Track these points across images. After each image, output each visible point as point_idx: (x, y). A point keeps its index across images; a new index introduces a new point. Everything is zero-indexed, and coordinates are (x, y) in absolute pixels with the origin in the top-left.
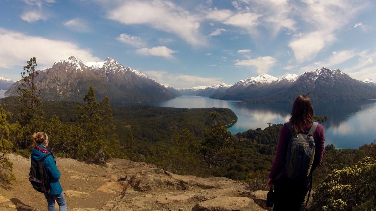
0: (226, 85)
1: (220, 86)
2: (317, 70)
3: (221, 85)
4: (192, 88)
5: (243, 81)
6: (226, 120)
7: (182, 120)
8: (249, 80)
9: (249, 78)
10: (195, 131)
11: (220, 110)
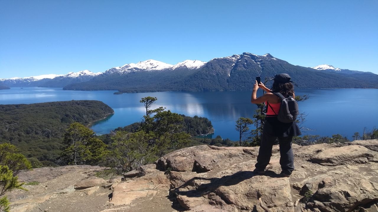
0: (90, 72)
1: (80, 74)
2: (234, 56)
3: (82, 73)
4: (28, 78)
5: (118, 68)
6: (95, 114)
7: (17, 120)
8: (127, 67)
9: (127, 65)
10: (43, 132)
11: (86, 103)
